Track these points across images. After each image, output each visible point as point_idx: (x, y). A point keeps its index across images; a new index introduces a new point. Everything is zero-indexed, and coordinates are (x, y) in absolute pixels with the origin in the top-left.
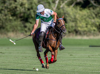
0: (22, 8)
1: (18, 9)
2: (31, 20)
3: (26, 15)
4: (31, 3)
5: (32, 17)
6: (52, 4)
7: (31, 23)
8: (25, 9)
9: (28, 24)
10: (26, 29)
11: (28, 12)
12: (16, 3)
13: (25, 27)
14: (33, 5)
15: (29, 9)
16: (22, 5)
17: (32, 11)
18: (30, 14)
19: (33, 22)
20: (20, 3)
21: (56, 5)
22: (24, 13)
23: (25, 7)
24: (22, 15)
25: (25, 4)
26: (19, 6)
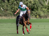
0: (31, 4)
1: (28, 4)
2: (35, 10)
3: (32, 7)
4: (35, 1)
5: (35, 8)
6: (45, 1)
7: (35, 11)
8: (32, 4)
9: (33, 12)
10: (33, 14)
11: (34, 6)
12: (27, 1)
13: (32, 13)
14: (36, 2)
15: (34, 4)
16: (30, 2)
17: (35, 5)
18: (34, 7)
19: (36, 11)
20: (29, 1)
21: (48, 2)
22: (32, 6)
23: (32, 3)
24: (30, 7)
25: (32, 2)
26: (29, 3)
